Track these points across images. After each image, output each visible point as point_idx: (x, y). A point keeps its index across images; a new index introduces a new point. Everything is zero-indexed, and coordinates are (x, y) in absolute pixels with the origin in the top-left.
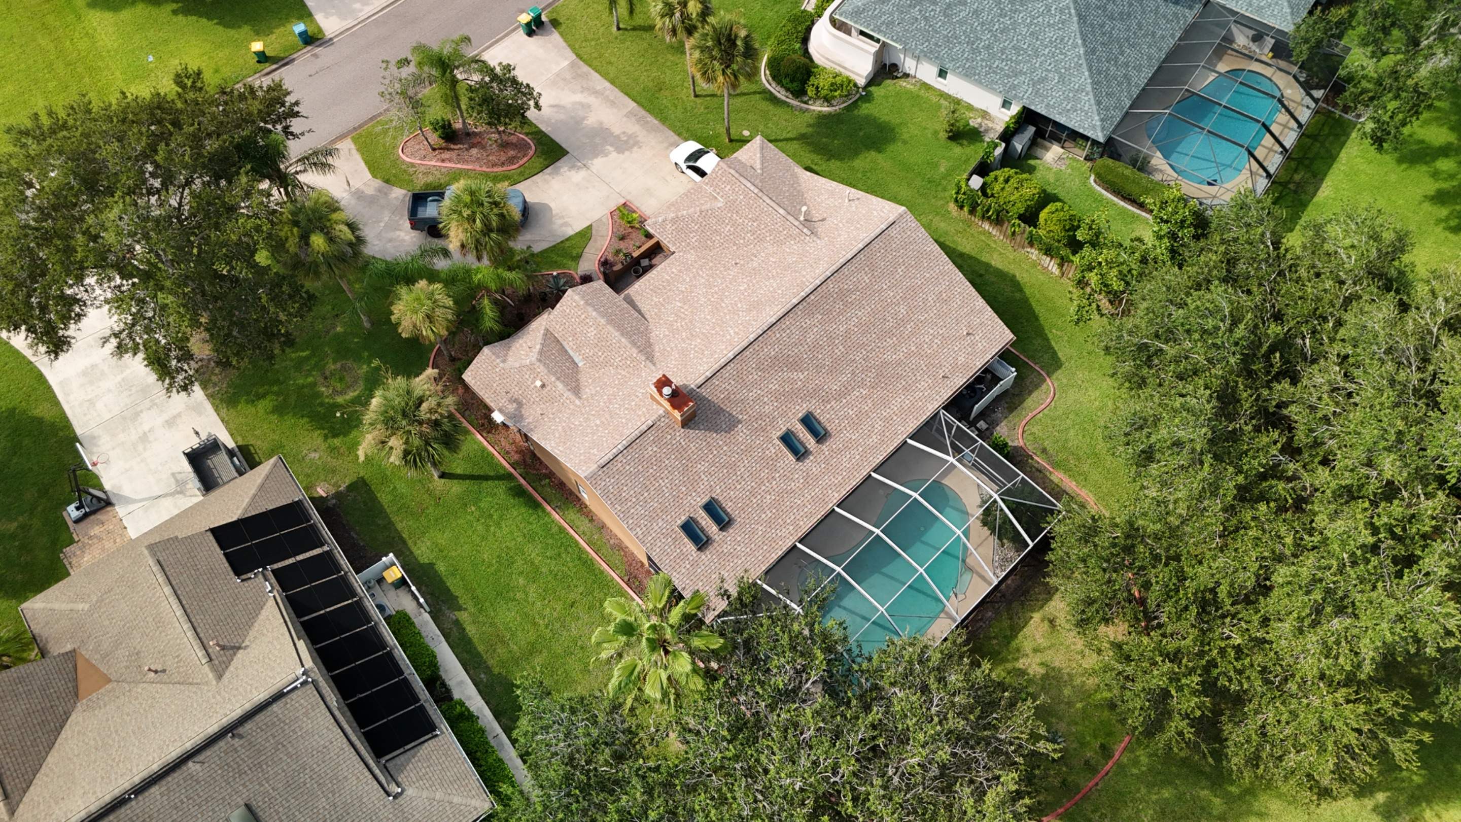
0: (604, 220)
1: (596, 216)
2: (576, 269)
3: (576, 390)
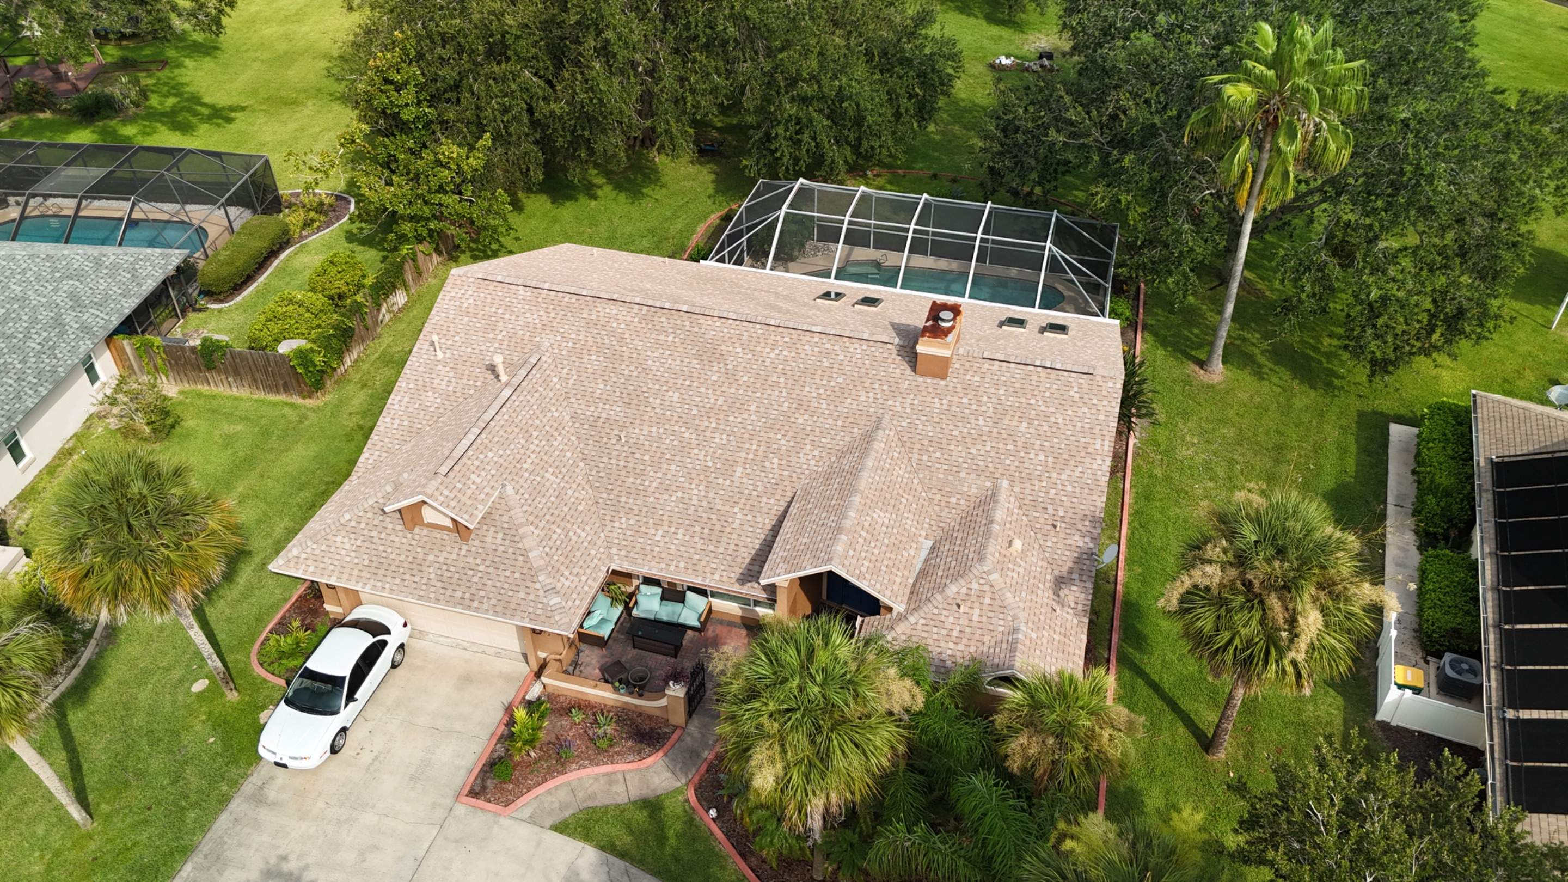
0: (527, 812)
1: (526, 830)
2: (678, 791)
3: (984, 502)
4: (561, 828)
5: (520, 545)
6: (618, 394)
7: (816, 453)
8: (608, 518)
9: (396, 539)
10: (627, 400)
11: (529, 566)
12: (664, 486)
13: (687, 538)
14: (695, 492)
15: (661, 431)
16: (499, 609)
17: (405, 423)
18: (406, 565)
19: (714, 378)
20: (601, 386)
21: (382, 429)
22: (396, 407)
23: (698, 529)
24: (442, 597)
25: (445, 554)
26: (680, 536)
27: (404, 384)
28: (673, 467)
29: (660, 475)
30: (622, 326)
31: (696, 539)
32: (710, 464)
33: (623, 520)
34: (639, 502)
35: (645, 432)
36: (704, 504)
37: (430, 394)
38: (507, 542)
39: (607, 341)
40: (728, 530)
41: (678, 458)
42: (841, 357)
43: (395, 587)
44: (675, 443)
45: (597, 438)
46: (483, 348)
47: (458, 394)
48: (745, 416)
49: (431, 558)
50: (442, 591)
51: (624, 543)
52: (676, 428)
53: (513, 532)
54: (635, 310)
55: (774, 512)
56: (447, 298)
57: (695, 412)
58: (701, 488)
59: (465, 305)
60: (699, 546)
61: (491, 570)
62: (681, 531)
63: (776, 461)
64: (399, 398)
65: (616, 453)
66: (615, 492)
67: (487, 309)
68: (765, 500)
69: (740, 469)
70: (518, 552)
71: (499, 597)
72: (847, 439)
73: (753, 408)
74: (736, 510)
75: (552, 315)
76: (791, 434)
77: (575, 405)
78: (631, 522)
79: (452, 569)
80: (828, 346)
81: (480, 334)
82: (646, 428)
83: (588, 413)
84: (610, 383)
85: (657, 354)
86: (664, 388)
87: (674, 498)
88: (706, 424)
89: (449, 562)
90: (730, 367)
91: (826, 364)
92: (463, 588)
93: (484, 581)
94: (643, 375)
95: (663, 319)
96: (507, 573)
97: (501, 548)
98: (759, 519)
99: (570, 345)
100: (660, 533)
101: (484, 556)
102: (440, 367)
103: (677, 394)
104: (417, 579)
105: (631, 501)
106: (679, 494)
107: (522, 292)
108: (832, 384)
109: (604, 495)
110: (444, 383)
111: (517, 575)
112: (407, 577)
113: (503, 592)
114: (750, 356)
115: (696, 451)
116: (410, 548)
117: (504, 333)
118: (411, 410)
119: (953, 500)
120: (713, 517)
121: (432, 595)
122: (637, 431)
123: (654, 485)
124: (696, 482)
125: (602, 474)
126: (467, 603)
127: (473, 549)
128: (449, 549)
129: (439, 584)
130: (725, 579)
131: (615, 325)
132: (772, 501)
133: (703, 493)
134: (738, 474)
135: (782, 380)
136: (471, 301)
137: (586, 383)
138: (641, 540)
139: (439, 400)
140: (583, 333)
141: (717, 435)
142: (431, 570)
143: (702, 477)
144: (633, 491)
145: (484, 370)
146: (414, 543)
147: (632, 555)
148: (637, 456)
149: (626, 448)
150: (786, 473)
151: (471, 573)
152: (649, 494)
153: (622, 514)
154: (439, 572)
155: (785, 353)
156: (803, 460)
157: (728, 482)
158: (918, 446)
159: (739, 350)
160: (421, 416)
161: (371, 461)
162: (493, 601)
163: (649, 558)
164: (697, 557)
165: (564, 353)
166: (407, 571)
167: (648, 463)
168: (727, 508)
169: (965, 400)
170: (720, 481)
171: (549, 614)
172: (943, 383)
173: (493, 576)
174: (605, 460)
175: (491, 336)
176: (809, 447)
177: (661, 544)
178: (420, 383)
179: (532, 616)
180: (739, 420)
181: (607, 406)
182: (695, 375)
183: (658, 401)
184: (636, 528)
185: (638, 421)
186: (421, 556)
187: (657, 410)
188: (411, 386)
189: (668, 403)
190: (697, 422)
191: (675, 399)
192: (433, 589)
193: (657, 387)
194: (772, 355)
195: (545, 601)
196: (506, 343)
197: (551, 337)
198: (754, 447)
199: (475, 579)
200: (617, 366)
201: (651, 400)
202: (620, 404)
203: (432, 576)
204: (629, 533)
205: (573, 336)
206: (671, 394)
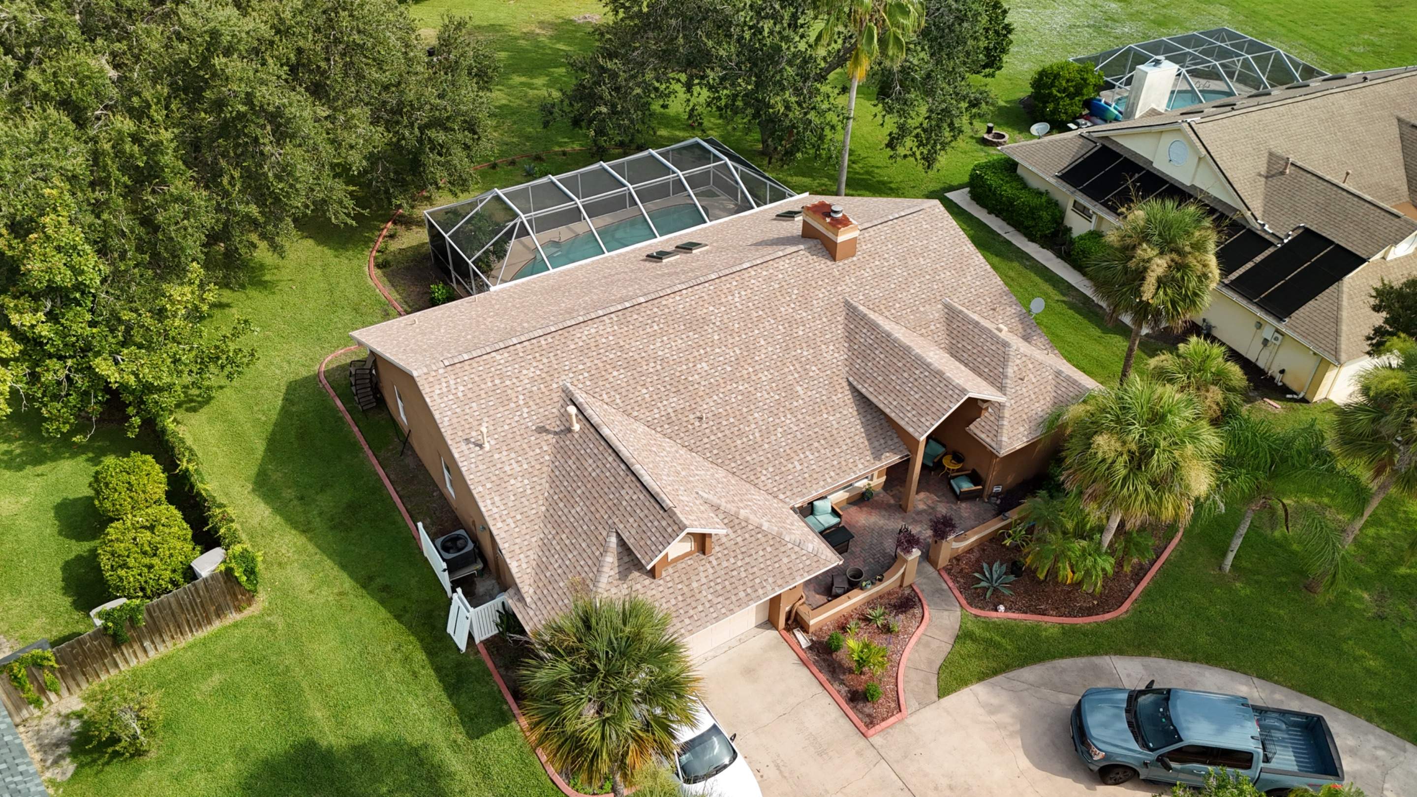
0: (914, 704)
1: (929, 713)
2: (964, 616)
3: (952, 315)
4: (943, 692)
5: (750, 527)
6: (663, 389)
7: (832, 348)
8: (752, 478)
9: (654, 592)
10: (674, 390)
11: (770, 537)
12: (764, 432)
13: (817, 454)
14: (788, 422)
15: (721, 395)
16: (780, 582)
17: (519, 517)
18: (680, 605)
19: (716, 337)
20: (645, 391)
21: (503, 535)
22: (495, 510)
23: (816, 444)
24: (732, 607)
25: (702, 575)
26: (811, 457)
27: (480, 489)
28: (756, 415)
29: (753, 426)
30: (611, 338)
31: (823, 451)
32: (777, 397)
33: (764, 472)
34: (761, 453)
35: (712, 404)
36: (802, 425)
37: (512, 481)
38: (739, 532)
39: (612, 356)
40: (835, 432)
41: (752, 407)
42: (781, 276)
43: (690, 628)
44: (740, 398)
45: (683, 430)
46: (517, 418)
47: (538, 467)
48: (764, 351)
49: (695, 585)
50: (728, 602)
51: (782, 486)
52: (729, 387)
53: (737, 521)
54: (608, 321)
55: (848, 402)
56: (436, 397)
57: (729, 369)
58: (789, 416)
59: (460, 394)
60: (829, 455)
61: (747, 560)
62: (808, 453)
63: (814, 368)
64: (489, 502)
65: (707, 431)
66: (738, 457)
67: (483, 386)
68: (834, 398)
69: (799, 388)
70: (753, 533)
71: (772, 574)
72: (840, 327)
73: (763, 342)
74: (825, 416)
75: (545, 361)
76: (804, 345)
77: (642, 416)
78: (771, 470)
79: (719, 580)
80: (765, 273)
81: (501, 409)
82: (708, 400)
83: (657, 416)
84: (648, 385)
85: (658, 344)
86: (691, 365)
87: (779, 435)
88: (745, 372)
89: (711, 577)
90: (718, 324)
91: (777, 286)
92: (741, 588)
93: (751, 571)
94: (665, 365)
95: (635, 316)
96: (761, 553)
97: (739, 539)
98: (845, 412)
99: (586, 375)
100: (796, 463)
101: (732, 554)
102: (497, 456)
103: (704, 364)
104: (700, 608)
105: (754, 456)
106: (780, 430)
107: (498, 357)
108: (794, 297)
109: (733, 465)
110: (515, 465)
111: (769, 549)
112: (692, 612)
113: (770, 568)
114: (723, 309)
115: (759, 395)
116: (671, 590)
117: (521, 397)
118: (511, 504)
119: (933, 327)
120: (816, 430)
121: (723, 611)
122: (705, 406)
123: (757, 435)
124: (781, 415)
125: (715, 452)
126: (754, 595)
127: (720, 555)
128: (702, 569)
129: (720, 599)
130: (866, 464)
131: (604, 340)
132: (840, 395)
133: (794, 420)
134: (801, 392)
135: (761, 313)
136: (461, 388)
137: (631, 396)
138: (790, 477)
139: (526, 482)
140: (586, 360)
141: (760, 375)
142: (704, 593)
143: (782, 409)
144: (748, 448)
145: (538, 436)
146: (670, 584)
147: (795, 490)
148: (724, 423)
149: (711, 423)
150: (828, 372)
151: (735, 573)
152: (760, 443)
153: (759, 469)
154: (712, 590)
155: (743, 293)
156: (829, 358)
157: (801, 402)
158: (882, 307)
159: (711, 308)
160: (526, 503)
161: (524, 566)
162: (771, 580)
163: (808, 484)
164: (835, 463)
165: (588, 383)
166: (686, 609)
167: (737, 423)
168: (819, 418)
169: (877, 263)
170: (795, 404)
171: (815, 559)
172: (855, 259)
173: (753, 563)
174: (706, 440)
175: (513, 405)
176: (823, 347)
177: (805, 470)
178: (494, 478)
179: (806, 569)
180: (763, 356)
181: (665, 403)
182: (701, 343)
183: (696, 377)
184: (778, 472)
185: (698, 399)
186: (685, 589)
187: (703, 383)
188: (489, 485)
189: (704, 374)
190: (738, 375)
191: (707, 368)
192: (719, 606)
193: (684, 367)
194: (737, 300)
195: (804, 552)
196: (531, 403)
197: (564, 377)
198: (792, 368)
199: (743, 575)
200: (639, 369)
201: (690, 379)
202: (672, 395)
203: (710, 597)
204: (777, 478)
205: (581, 367)
206: (699, 366)
